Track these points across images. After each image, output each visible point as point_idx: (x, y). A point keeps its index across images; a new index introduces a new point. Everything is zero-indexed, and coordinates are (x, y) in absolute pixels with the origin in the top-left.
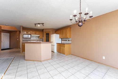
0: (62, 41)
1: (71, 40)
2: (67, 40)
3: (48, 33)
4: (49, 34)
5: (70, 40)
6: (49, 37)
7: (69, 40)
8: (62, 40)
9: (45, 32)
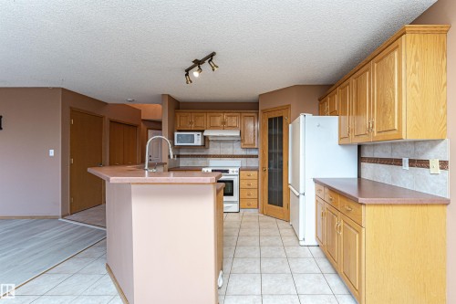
0: (364, 165)
1: (444, 165)
2: (398, 162)
3: (277, 115)
4: (281, 118)
5: (435, 164)
6: (281, 136)
7: (425, 164)
8: (360, 159)
9: (264, 112)
